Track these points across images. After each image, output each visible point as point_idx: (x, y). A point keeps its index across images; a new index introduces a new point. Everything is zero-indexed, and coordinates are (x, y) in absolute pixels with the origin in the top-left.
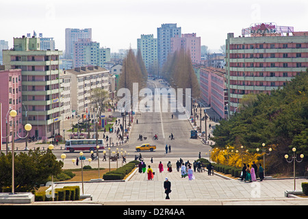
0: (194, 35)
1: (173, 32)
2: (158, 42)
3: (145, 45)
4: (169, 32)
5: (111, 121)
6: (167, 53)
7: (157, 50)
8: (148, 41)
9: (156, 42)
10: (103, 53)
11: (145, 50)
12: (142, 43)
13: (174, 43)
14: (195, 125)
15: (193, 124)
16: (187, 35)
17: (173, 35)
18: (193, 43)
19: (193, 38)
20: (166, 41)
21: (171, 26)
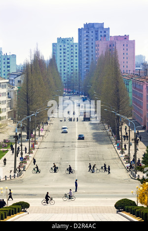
0: (126, 37)
1: (99, 34)
2: (80, 48)
3: (62, 51)
4: (94, 34)
5: (5, 147)
6: (90, 61)
7: (77, 58)
8: (67, 46)
9: (77, 48)
10: (6, 61)
11: (62, 58)
12: (58, 48)
13: (100, 48)
14: (122, 152)
15: (119, 151)
16: (117, 38)
17: (100, 38)
18: (125, 47)
19: (125, 42)
20: (90, 45)
21: (96, 26)
